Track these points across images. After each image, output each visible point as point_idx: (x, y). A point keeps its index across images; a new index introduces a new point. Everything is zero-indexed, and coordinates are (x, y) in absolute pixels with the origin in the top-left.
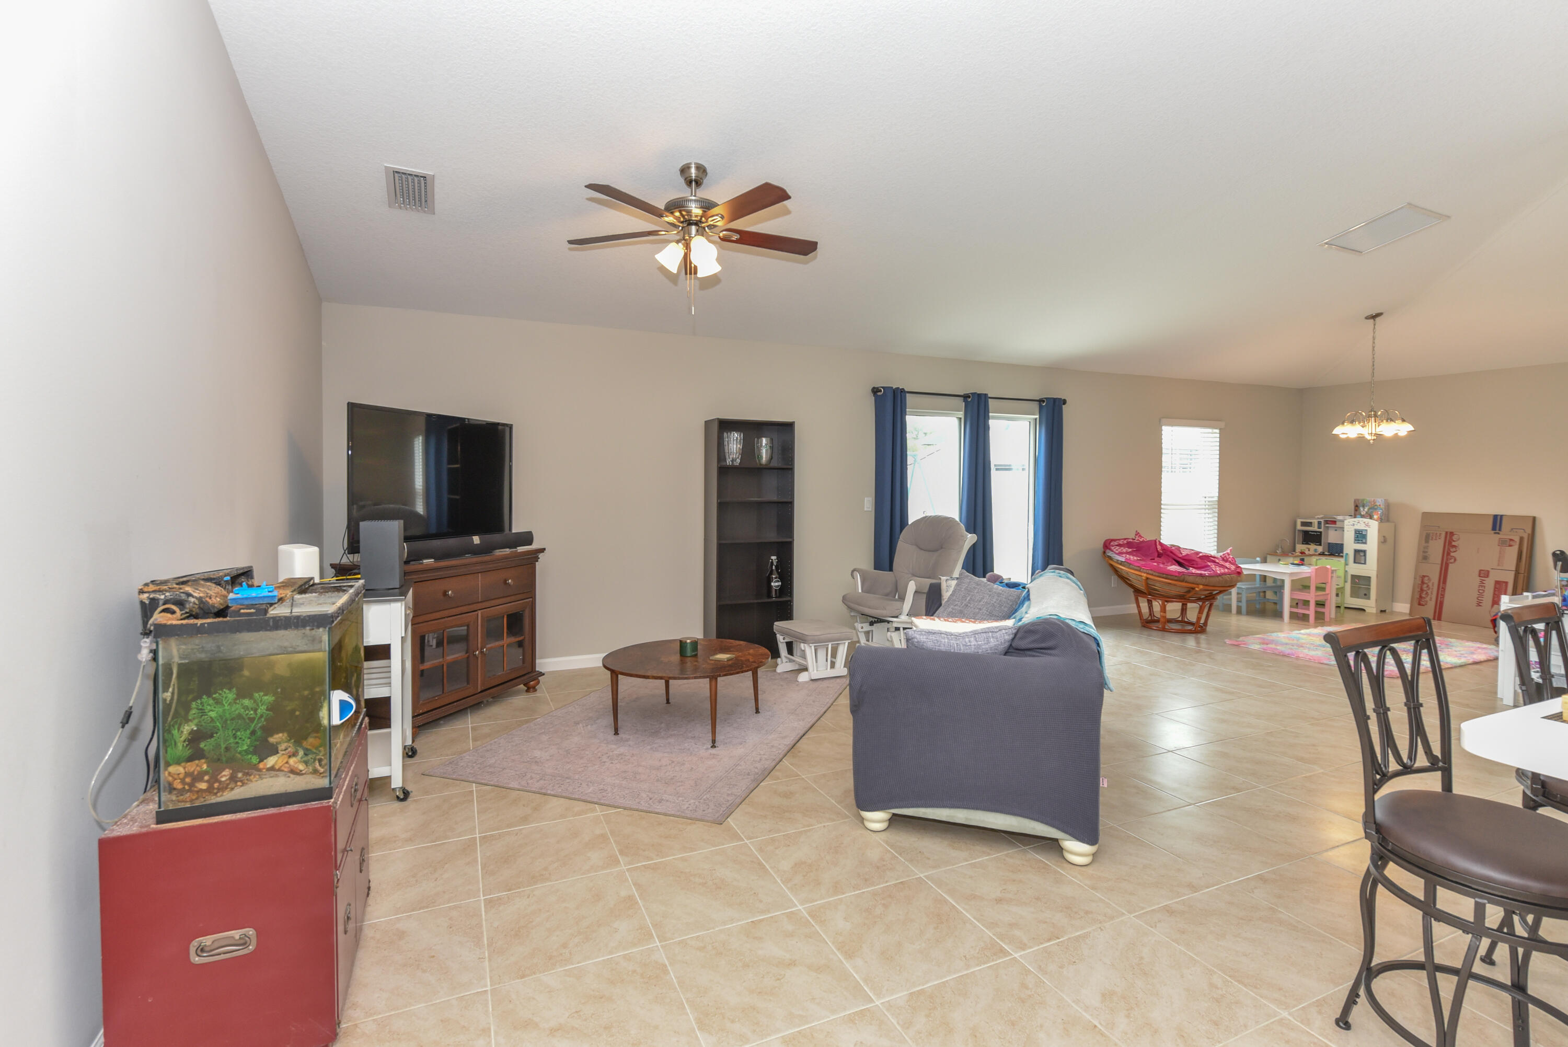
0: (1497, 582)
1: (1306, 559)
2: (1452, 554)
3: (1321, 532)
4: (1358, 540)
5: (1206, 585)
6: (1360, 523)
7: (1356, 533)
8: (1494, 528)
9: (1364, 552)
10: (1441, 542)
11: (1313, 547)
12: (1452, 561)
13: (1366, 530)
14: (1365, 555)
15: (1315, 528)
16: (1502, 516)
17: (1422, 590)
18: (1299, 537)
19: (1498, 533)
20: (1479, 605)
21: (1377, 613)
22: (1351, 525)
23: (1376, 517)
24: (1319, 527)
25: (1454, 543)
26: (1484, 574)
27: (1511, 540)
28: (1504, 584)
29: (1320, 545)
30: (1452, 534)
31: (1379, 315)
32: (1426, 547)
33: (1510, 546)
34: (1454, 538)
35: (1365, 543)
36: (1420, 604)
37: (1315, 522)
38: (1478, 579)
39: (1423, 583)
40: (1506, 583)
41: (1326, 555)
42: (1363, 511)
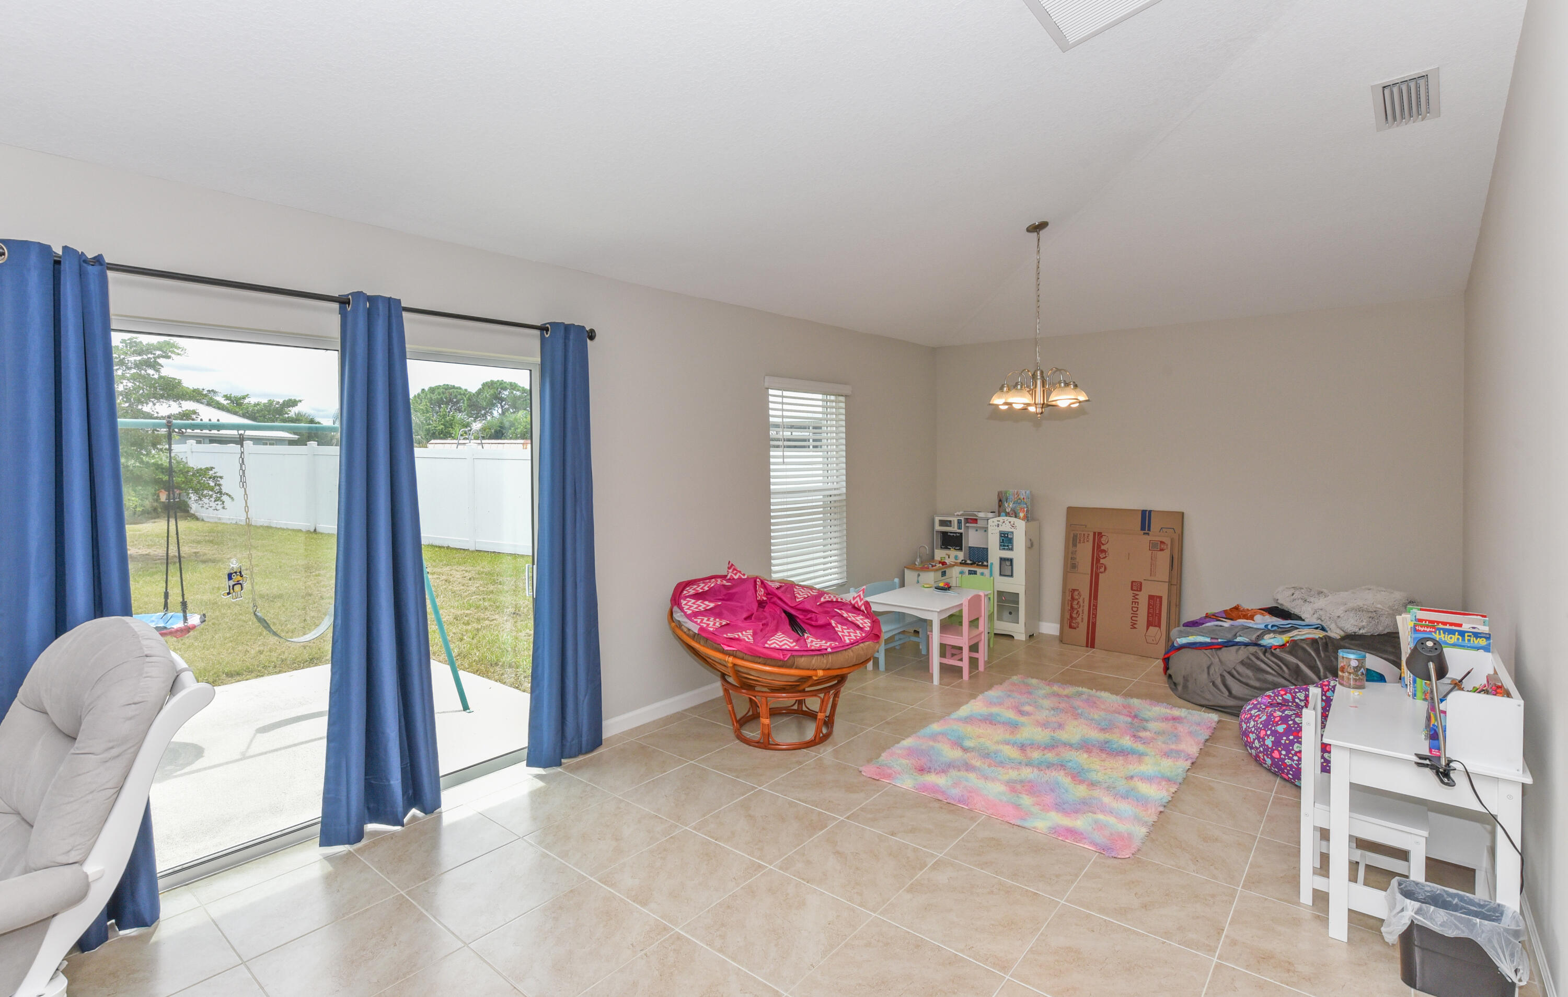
0: (1151, 597)
1: (948, 571)
2: (1102, 561)
3: (961, 534)
4: (1004, 546)
5: (829, 669)
6: (1005, 523)
7: (1001, 536)
8: (1143, 528)
9: (1011, 560)
10: (1089, 545)
11: (953, 553)
12: (1102, 569)
13: (1012, 533)
14: (1012, 565)
15: (954, 529)
16: (1150, 512)
17: (1072, 608)
18: (938, 540)
19: (1148, 534)
20: (1133, 626)
21: (1026, 640)
22: (996, 525)
23: (1022, 515)
24: (960, 528)
25: (1103, 547)
26: (1136, 587)
27: (1162, 542)
28: (1158, 600)
29: (961, 549)
30: (1100, 535)
31: (1042, 226)
32: (1074, 553)
33: (1162, 550)
34: (1103, 540)
35: (1012, 549)
36: (1071, 627)
37: (955, 520)
38: (1130, 593)
39: (1073, 599)
40: (1161, 598)
41: (968, 564)
42: (1009, 506)
